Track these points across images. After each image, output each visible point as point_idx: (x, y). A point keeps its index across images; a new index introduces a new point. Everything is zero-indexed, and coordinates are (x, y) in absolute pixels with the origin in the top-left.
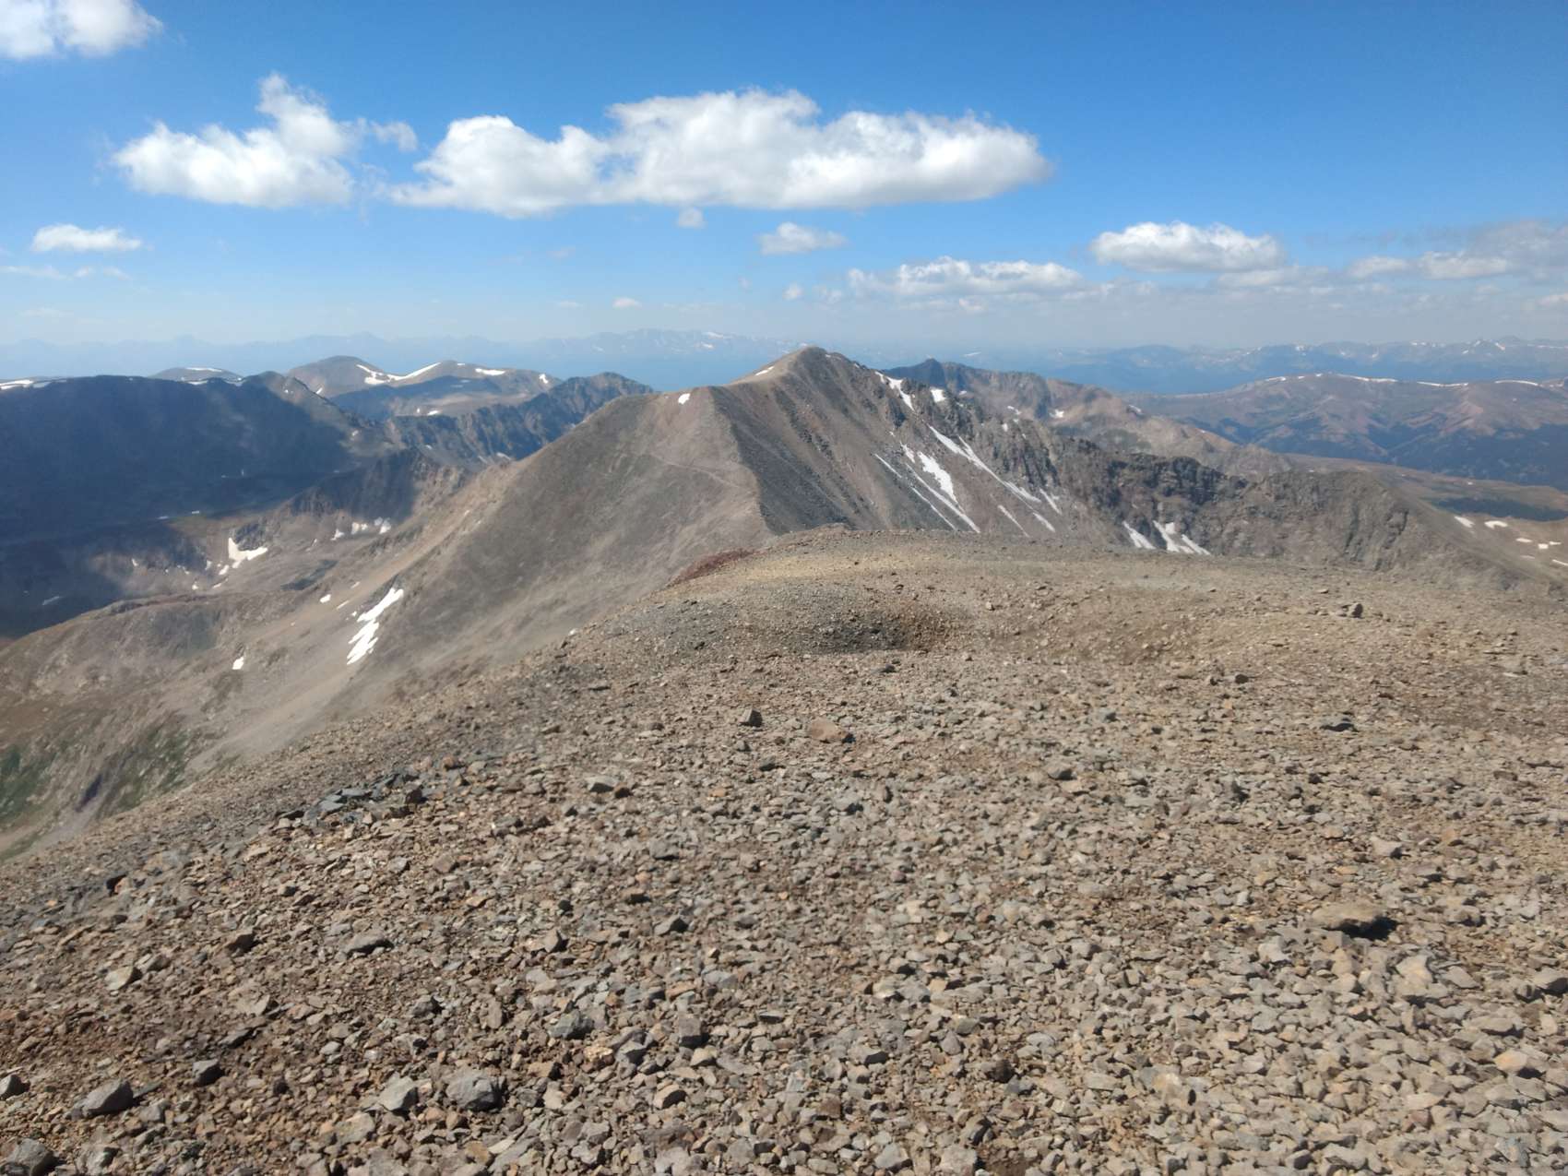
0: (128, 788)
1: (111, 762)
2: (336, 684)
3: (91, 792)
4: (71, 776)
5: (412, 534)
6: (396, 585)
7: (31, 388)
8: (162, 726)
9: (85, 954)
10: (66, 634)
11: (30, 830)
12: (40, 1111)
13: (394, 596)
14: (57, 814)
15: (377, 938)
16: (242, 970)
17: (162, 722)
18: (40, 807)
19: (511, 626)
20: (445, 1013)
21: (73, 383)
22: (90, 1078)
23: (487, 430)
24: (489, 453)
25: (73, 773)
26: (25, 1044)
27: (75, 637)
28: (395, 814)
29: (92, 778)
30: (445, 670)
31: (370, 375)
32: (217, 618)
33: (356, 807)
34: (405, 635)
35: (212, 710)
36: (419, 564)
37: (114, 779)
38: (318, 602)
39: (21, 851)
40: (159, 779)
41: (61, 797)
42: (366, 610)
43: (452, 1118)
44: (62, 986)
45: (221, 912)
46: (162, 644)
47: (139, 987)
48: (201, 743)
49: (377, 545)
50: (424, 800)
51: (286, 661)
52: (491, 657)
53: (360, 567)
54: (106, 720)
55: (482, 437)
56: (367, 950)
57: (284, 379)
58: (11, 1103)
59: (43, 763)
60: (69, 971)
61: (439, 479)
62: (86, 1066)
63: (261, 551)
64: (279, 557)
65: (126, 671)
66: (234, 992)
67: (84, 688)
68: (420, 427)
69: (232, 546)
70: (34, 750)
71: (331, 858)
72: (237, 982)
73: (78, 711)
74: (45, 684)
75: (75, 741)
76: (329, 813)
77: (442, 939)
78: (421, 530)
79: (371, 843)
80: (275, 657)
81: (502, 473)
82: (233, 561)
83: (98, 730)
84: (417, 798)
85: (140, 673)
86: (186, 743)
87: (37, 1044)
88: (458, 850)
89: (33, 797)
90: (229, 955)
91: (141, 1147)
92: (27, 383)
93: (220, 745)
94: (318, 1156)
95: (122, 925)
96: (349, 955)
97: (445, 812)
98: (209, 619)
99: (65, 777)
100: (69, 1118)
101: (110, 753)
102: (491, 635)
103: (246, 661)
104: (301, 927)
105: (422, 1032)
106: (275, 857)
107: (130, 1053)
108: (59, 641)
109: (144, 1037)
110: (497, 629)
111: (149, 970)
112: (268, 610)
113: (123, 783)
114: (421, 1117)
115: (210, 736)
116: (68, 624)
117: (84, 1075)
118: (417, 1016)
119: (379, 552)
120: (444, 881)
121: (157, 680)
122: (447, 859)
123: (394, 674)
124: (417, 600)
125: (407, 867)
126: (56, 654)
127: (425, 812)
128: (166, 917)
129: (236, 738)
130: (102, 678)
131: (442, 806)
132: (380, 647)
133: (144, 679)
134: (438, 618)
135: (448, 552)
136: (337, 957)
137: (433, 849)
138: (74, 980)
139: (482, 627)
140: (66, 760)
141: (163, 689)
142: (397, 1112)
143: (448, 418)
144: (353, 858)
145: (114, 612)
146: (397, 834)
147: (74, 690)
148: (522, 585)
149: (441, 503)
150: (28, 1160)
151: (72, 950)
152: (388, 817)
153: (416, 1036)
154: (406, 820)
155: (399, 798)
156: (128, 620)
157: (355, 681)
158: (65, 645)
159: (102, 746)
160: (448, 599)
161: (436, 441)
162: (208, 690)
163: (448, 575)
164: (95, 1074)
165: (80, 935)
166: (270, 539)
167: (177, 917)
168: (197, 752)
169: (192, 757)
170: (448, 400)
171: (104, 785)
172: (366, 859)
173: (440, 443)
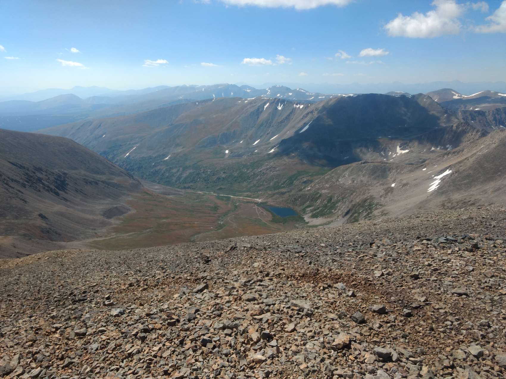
0: (356, 215)
1: (354, 206)
2: (423, 197)
3: (347, 213)
4: (343, 207)
5: (459, 152)
6: (449, 168)
7: (353, 96)
8: (368, 199)
9: (366, 262)
10: (349, 167)
11: (331, 219)
12: (360, 304)
13: (448, 172)
14: (338, 217)
15: (464, 292)
16: (415, 285)
17: (368, 198)
18: (334, 214)
19: (491, 190)
20: (492, 329)
21: (363, 95)
22: (373, 300)
23: (498, 117)
24: (496, 126)
25: (344, 207)
26: (353, 283)
27: (351, 168)
28: (467, 250)
29: (348, 209)
30: (462, 201)
31: (455, 95)
32: (389, 170)
33: (452, 243)
34: (449, 186)
35: (383, 197)
36: (460, 162)
37: (353, 211)
38: (422, 170)
39: (328, 224)
40: (365, 214)
41: (340, 213)
42: (437, 175)
43: (497, 368)
44: (361, 270)
45: (407, 264)
46: (372, 175)
47: (383, 278)
48: (378, 207)
49: (446, 154)
50: (479, 248)
51: (408, 187)
52: (481, 200)
53: (438, 161)
54: (354, 194)
55: (495, 119)
56: (460, 295)
57: (425, 96)
58: (352, 299)
59: (337, 202)
60: (363, 266)
61: (474, 133)
62: (372, 296)
63: (407, 151)
64: (412, 154)
65: (362, 181)
66: (413, 291)
67: (350, 184)
68: (471, 114)
69: (398, 148)
70: (336, 198)
71: (444, 258)
72: (413, 288)
73: (348, 190)
74: (341, 181)
75: (346, 198)
76: (441, 243)
77: (490, 301)
78: (463, 150)
79: (458, 258)
80: (405, 185)
81: (500, 133)
82: (398, 153)
83: (352, 196)
84: (476, 247)
85: (365, 182)
86: (374, 206)
87: (356, 284)
88: (494, 270)
89: (333, 211)
90: (410, 279)
91: (389, 328)
92: (352, 95)
93: (383, 208)
94: (446, 358)
95: (375, 258)
96: (453, 294)
97: (488, 255)
98: (387, 170)
99: (342, 207)
100: (368, 310)
101: (353, 203)
102: (482, 192)
103: (395, 185)
104: (433, 278)
105: (484, 332)
106: (424, 252)
107: (383, 297)
108: (347, 169)
109: (387, 294)
110: (485, 190)
111: (386, 274)
112: (405, 170)
113: (355, 213)
114: (484, 362)
115: (381, 205)
116: (350, 165)
117: (371, 299)
118: (481, 325)
119: (446, 157)
120: (490, 281)
121: (369, 185)
122: (490, 272)
123: (443, 198)
124: (456, 175)
125: (473, 270)
126: (345, 173)
127: (479, 253)
128: (390, 260)
129: (388, 208)
130: (355, 182)
131: (486, 252)
132: (439, 188)
133: (366, 184)
134: (463, 182)
135: (471, 160)
136: (448, 292)
137: (483, 267)
138: (364, 269)
139: (479, 189)
140: (343, 203)
141: (371, 188)
142: (474, 356)
143: (483, 112)
144: (452, 261)
145: (362, 163)
146: (468, 257)
147: (348, 184)
148: (499, 176)
149: (473, 142)
150: (358, 318)
151: (362, 260)
152: (464, 250)
153: (481, 333)
154: (472, 254)
155: (468, 245)
156: (365, 166)
157: (429, 198)
158: (348, 171)
159: (352, 201)
160: (468, 176)
161: (476, 120)
162: (383, 191)
163: (470, 168)
164: (374, 300)
165: (363, 256)
166: (410, 148)
167: (393, 261)
168: (376, 209)
169: (374, 210)
170: (484, 105)
171: (351, 212)
172: (457, 263)
173: (477, 121)
